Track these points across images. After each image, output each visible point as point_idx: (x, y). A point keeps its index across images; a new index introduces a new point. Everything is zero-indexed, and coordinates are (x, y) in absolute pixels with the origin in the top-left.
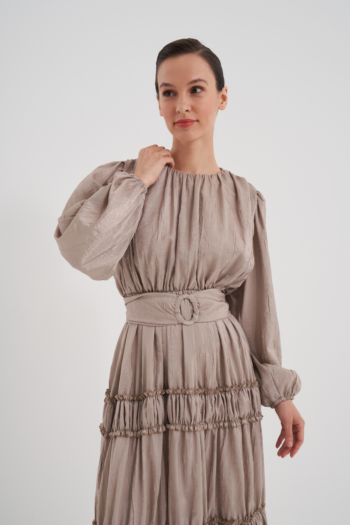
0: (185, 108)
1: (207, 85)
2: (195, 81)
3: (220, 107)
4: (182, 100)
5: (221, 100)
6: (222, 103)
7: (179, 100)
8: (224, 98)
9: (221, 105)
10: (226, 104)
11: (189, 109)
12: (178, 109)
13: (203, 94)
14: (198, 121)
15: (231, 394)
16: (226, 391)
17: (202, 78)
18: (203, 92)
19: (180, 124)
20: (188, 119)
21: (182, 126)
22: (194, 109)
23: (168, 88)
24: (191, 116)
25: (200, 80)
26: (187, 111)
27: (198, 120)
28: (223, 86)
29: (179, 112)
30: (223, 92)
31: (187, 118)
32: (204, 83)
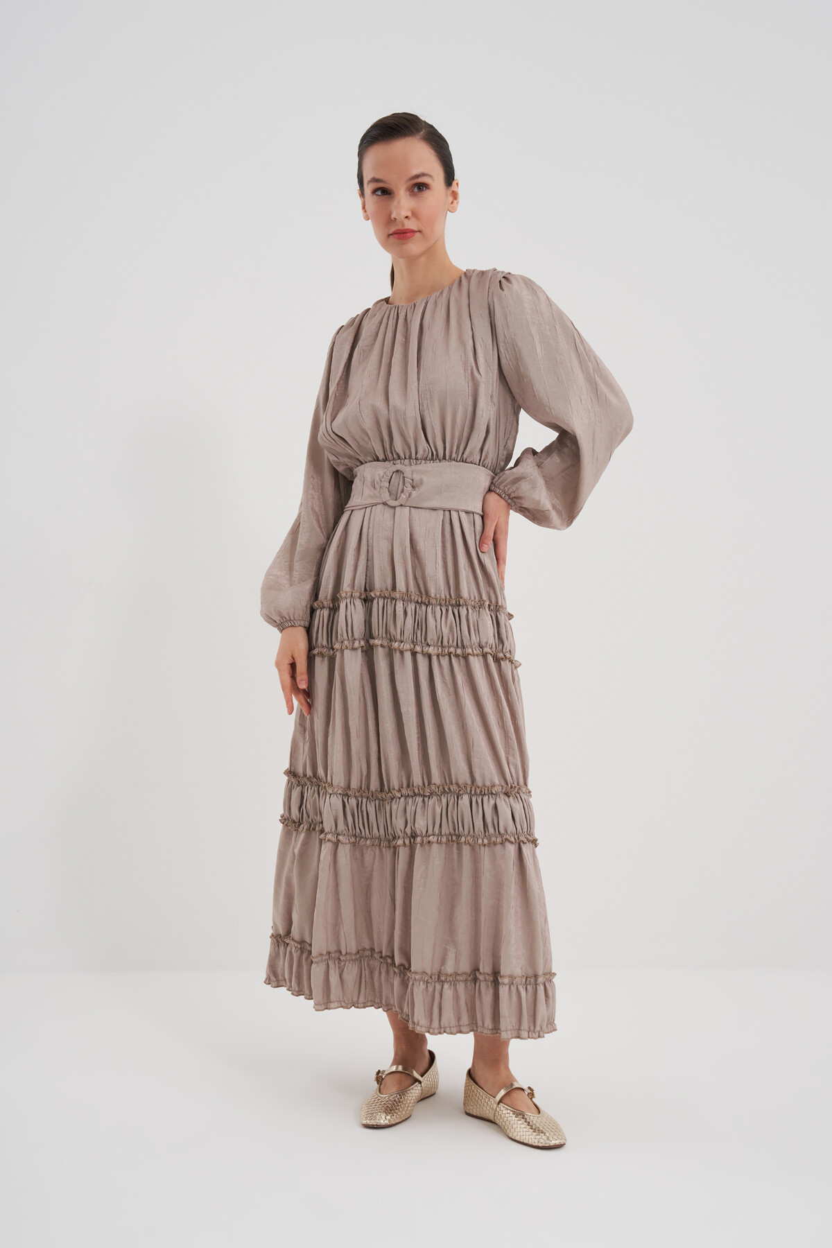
0: (404, 213)
1: (433, 180)
2: (418, 176)
3: (450, 209)
4: (399, 203)
5: (451, 199)
6: (452, 203)
7: (395, 202)
8: (455, 195)
9: (451, 206)
10: (457, 203)
11: (409, 214)
12: (393, 216)
13: (427, 193)
14: (420, 231)
15: (467, 609)
16: (460, 605)
17: (426, 172)
18: (427, 190)
19: (396, 236)
20: (407, 229)
21: (399, 239)
22: (415, 214)
23: (380, 185)
24: (411, 225)
25: (423, 175)
26: (407, 217)
27: (420, 229)
28: (453, 179)
29: (395, 219)
30: (454, 187)
31: (406, 227)
32: (430, 178)
